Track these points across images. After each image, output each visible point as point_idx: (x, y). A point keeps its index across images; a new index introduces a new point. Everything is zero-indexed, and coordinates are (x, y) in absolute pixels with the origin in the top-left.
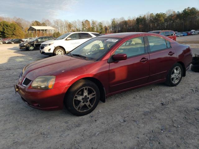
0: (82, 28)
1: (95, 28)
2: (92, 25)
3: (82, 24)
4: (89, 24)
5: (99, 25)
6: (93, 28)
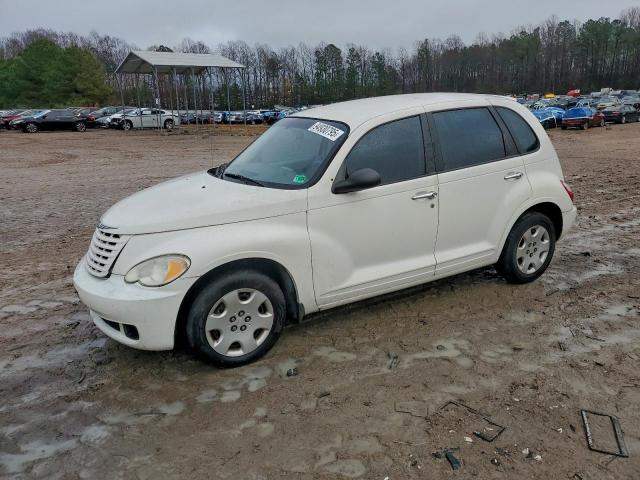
1: (359, 71)
2: (348, 62)
3: (314, 57)
4: (340, 58)
5: (373, 62)
6: (352, 72)
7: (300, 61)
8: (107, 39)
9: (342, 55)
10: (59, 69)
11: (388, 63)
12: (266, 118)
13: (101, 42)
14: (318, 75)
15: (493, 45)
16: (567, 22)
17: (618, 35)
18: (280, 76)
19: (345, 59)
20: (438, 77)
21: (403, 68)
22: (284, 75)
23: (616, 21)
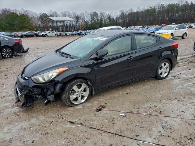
0: (90, 20)
1: (103, 19)
2: (100, 17)
3: (90, 16)
4: (98, 16)
5: (107, 17)
6: (101, 20)
7: (86, 17)
8: (27, 11)
9: (98, 15)
10: (19, 21)
11: (112, 17)
12: (78, 34)
13: (25, 12)
14: (91, 21)
15: (143, 11)
16: (163, 4)
17: (177, 8)
18: (80, 22)
19: (99, 16)
20: (127, 21)
21: (116, 19)
22: (81, 21)
23: (176, 4)
